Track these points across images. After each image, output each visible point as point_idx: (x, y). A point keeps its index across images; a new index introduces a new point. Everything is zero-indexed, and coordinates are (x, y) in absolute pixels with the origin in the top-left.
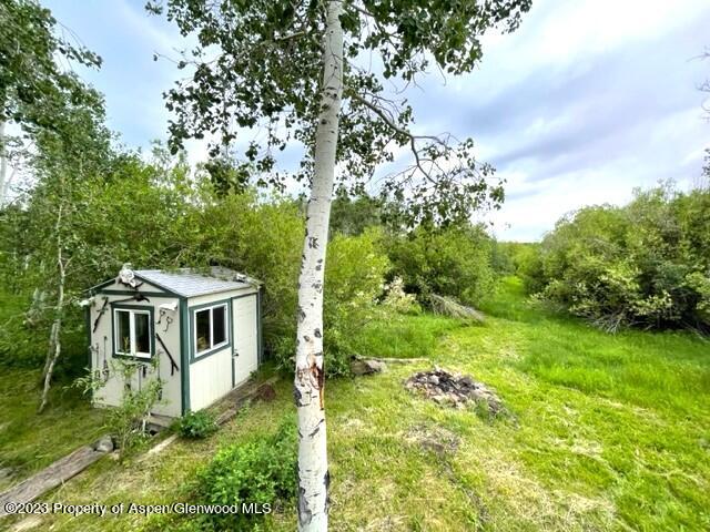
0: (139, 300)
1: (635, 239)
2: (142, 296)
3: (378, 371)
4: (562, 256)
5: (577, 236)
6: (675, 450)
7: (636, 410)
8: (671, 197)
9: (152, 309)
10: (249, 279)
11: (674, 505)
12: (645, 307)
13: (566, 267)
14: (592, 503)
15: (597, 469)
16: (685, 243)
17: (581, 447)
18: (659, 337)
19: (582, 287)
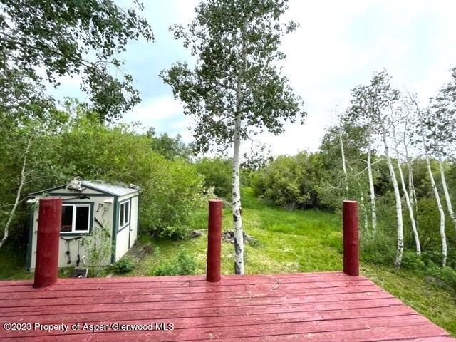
0: (81, 198)
1: (298, 171)
2: (85, 196)
3: (200, 235)
4: (272, 177)
5: (278, 168)
6: (312, 246)
7: (301, 237)
8: (309, 154)
9: (92, 204)
10: (138, 187)
11: (313, 259)
12: (302, 200)
13: (273, 182)
14: (292, 263)
15: (292, 255)
16: (313, 173)
17: (287, 250)
18: (306, 212)
19: (280, 191)
